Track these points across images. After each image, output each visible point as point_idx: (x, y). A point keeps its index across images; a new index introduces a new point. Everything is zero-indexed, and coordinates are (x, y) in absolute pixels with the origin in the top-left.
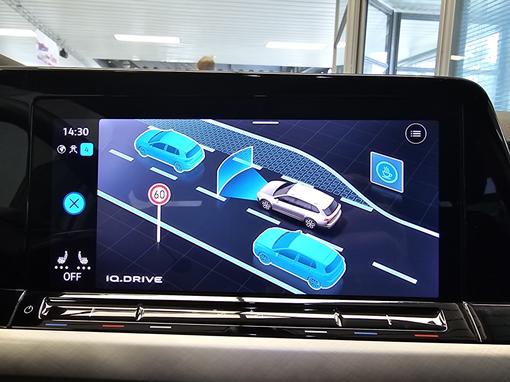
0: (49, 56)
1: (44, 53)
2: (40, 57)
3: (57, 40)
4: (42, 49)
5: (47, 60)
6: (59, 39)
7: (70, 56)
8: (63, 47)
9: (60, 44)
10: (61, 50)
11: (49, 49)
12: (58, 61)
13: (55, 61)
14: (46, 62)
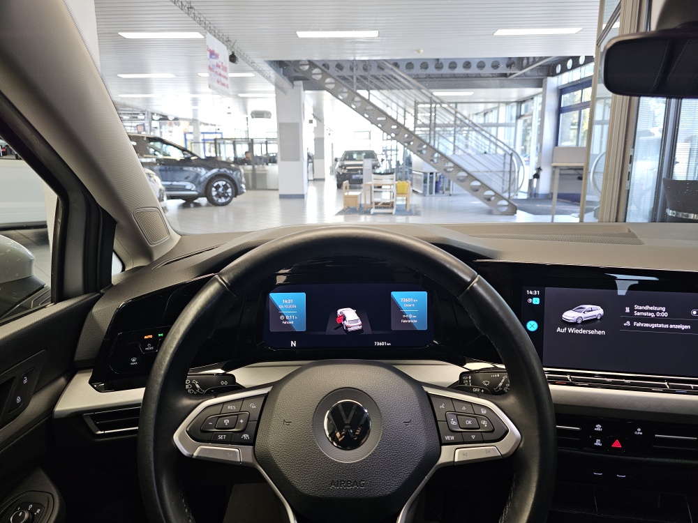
0: (220, 64)
1: (215, 61)
2: (211, 67)
3: (227, 42)
4: (213, 56)
5: (218, 70)
6: (229, 41)
7: (240, 60)
8: (233, 50)
9: (229, 46)
10: (231, 54)
11: (220, 57)
12: (228, 69)
13: (225, 69)
14: (216, 72)
